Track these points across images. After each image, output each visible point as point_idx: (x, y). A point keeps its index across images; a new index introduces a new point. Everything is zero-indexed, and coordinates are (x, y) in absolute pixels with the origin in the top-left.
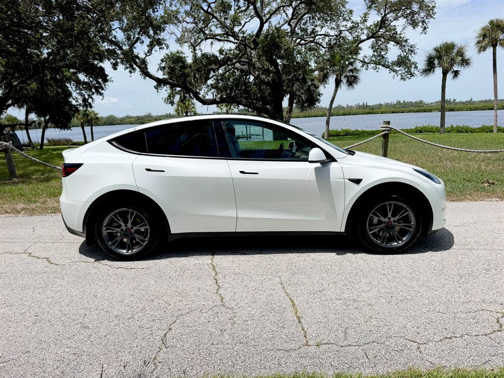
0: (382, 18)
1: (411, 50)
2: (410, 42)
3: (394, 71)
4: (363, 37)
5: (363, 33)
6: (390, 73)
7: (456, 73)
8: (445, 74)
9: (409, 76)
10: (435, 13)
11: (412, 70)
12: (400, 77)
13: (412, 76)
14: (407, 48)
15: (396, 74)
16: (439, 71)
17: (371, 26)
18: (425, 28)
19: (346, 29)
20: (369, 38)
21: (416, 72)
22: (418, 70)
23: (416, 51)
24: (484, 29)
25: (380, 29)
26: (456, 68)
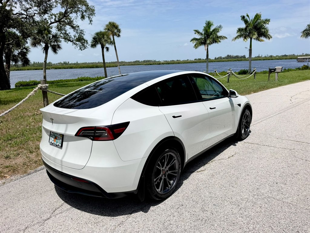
0: (66, 11)
1: (81, 33)
2: (81, 28)
3: (76, 44)
4: (53, 20)
5: (52, 18)
6: (73, 45)
7: (108, 49)
8: (103, 48)
9: (83, 48)
10: (95, 13)
11: (85, 44)
12: (79, 48)
13: (85, 48)
14: (79, 31)
15: (77, 46)
16: (99, 46)
17: (57, 14)
18: (91, 21)
19: (37, 13)
20: (56, 22)
21: (87, 45)
22: (88, 44)
23: (84, 33)
24: (107, 26)
25: (64, 17)
26: (107, 45)
